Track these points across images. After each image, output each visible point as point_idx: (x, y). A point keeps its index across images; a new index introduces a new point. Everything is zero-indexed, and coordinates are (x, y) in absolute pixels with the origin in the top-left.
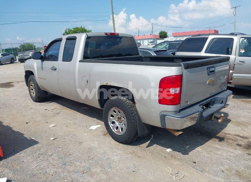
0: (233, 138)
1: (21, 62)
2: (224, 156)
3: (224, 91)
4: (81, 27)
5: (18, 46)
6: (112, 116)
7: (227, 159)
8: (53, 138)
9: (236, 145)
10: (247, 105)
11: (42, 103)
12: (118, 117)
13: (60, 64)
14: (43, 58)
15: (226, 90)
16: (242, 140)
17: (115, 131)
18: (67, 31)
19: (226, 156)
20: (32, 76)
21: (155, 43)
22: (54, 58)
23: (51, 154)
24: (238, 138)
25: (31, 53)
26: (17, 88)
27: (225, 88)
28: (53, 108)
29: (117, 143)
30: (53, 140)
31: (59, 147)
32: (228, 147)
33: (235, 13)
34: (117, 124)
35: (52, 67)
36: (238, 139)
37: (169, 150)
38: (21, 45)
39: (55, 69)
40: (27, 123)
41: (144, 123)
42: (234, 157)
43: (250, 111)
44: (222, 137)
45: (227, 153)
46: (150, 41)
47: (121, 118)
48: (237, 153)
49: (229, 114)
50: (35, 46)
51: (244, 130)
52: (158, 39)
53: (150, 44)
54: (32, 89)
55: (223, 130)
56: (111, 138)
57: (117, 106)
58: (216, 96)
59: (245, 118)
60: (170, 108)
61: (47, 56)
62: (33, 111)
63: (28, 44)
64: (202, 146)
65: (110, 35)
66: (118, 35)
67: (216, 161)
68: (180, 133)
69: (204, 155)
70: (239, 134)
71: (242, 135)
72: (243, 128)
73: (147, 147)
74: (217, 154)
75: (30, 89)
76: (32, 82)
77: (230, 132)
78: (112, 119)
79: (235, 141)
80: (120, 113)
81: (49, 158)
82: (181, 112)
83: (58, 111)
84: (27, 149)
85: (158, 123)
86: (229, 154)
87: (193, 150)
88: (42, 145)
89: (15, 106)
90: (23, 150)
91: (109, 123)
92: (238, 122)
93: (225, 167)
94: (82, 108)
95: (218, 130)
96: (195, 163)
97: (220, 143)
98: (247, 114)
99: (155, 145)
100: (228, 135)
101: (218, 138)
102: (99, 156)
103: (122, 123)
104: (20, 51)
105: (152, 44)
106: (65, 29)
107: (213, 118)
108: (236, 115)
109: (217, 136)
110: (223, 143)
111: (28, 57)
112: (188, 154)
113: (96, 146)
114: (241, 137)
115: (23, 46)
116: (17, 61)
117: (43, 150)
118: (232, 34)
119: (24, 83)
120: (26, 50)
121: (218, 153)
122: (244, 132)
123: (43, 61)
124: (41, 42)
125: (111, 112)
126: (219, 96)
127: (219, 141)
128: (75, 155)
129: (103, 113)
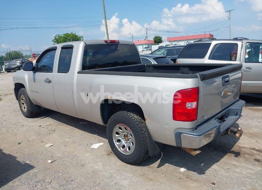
0: (249, 152)
1: (8, 72)
2: (243, 175)
3: (237, 101)
4: (72, 33)
5: (4, 55)
6: (117, 133)
7: (248, 177)
8: (51, 161)
9: (254, 160)
10: (256, 114)
11: (35, 119)
12: (124, 135)
13: (55, 75)
14: (36, 70)
15: (239, 100)
16: (259, 155)
17: (121, 150)
18: (57, 37)
19: (246, 174)
20: (23, 89)
21: (150, 48)
22: (48, 69)
23: (50, 181)
24: (254, 152)
25: (19, 62)
26: (6, 102)
27: (238, 98)
28: (48, 124)
29: (124, 164)
30: (51, 162)
31: (59, 172)
32: (247, 163)
33: (229, 17)
34: (123, 142)
35: (46, 79)
36: (254, 154)
37: (182, 170)
38: (7, 53)
39: (50, 82)
40: (19, 143)
41: (155, 142)
42: (255, 175)
43: (260, 120)
44: (237, 151)
45: (246, 171)
46: (145, 46)
47: (128, 136)
48: (257, 170)
49: (239, 124)
50: (22, 54)
51: (259, 142)
52: (153, 44)
53: (144, 49)
54: (23, 104)
55: (237, 144)
56: (117, 158)
57: (124, 122)
58: (230, 108)
59: (257, 128)
60: (187, 125)
61: (39, 66)
62: (25, 128)
63: (15, 52)
64: (218, 163)
65: (111, 43)
66: (119, 42)
67: (236, 181)
68: (198, 152)
69: (222, 174)
70: (255, 147)
71: (257, 148)
72: (257, 140)
73: (158, 167)
74: (236, 172)
75: (21, 103)
76: (22, 96)
77: (244, 146)
78: (118, 137)
79: (251, 155)
80: (127, 130)
81: (47, 187)
82: (198, 129)
83: (54, 128)
84: (22, 176)
85: (172, 142)
86: (249, 171)
87: (209, 168)
88: (38, 170)
89: (4, 123)
90: (17, 177)
91: (114, 141)
92: (251, 134)
93: (247, 187)
94: (80, 123)
95: (231, 144)
96: (214, 184)
97: (236, 158)
98: (257, 124)
99: (167, 164)
100: (243, 149)
101: (233, 152)
102: (106, 180)
103: (129, 141)
104: (6, 59)
105: (147, 50)
106: (55, 35)
107: (229, 133)
108: (247, 126)
109: (231, 150)
110: (240, 159)
111: (15, 66)
112: (204, 173)
113: (101, 168)
114: (257, 150)
115: (9, 54)
116: (4, 70)
117: (40, 177)
118: (236, 39)
119: (14, 96)
120: (13, 59)
121: (236, 170)
122: (260, 145)
123: (35, 73)
124: (29, 50)
125: (116, 129)
126: (233, 107)
127: (235, 156)
128: (78, 181)
129: (107, 130)
